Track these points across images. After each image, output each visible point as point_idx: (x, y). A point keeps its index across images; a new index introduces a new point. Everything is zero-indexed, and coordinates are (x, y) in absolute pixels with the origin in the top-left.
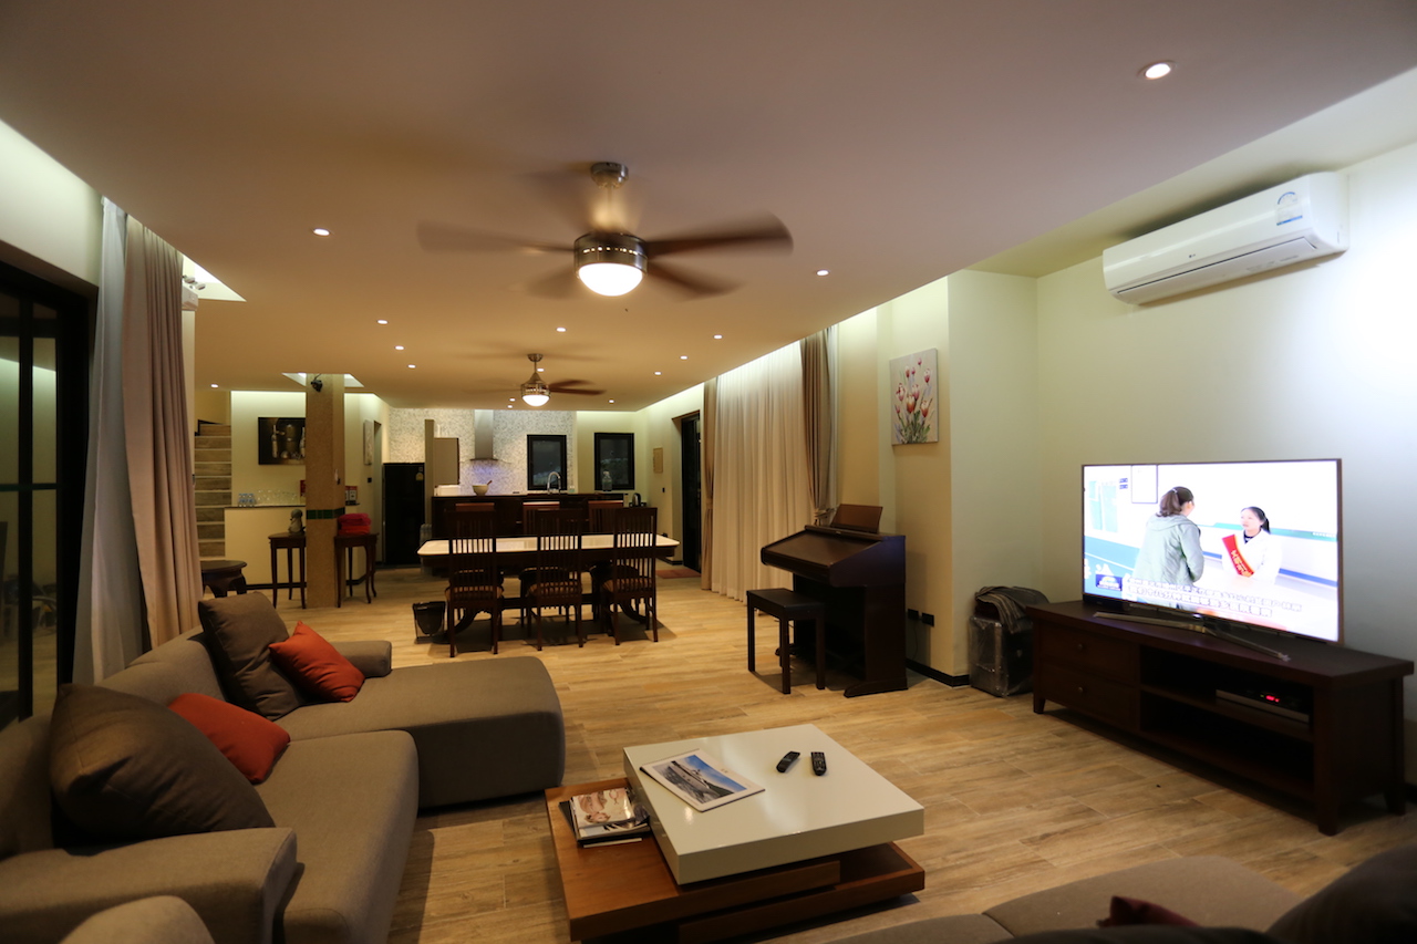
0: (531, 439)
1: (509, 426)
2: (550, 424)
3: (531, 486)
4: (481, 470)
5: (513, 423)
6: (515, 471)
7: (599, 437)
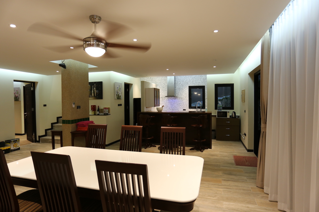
0: (191, 88)
1: (182, 83)
2: (198, 81)
3: (190, 107)
4: (171, 101)
5: (183, 82)
6: (184, 101)
7: (217, 86)
